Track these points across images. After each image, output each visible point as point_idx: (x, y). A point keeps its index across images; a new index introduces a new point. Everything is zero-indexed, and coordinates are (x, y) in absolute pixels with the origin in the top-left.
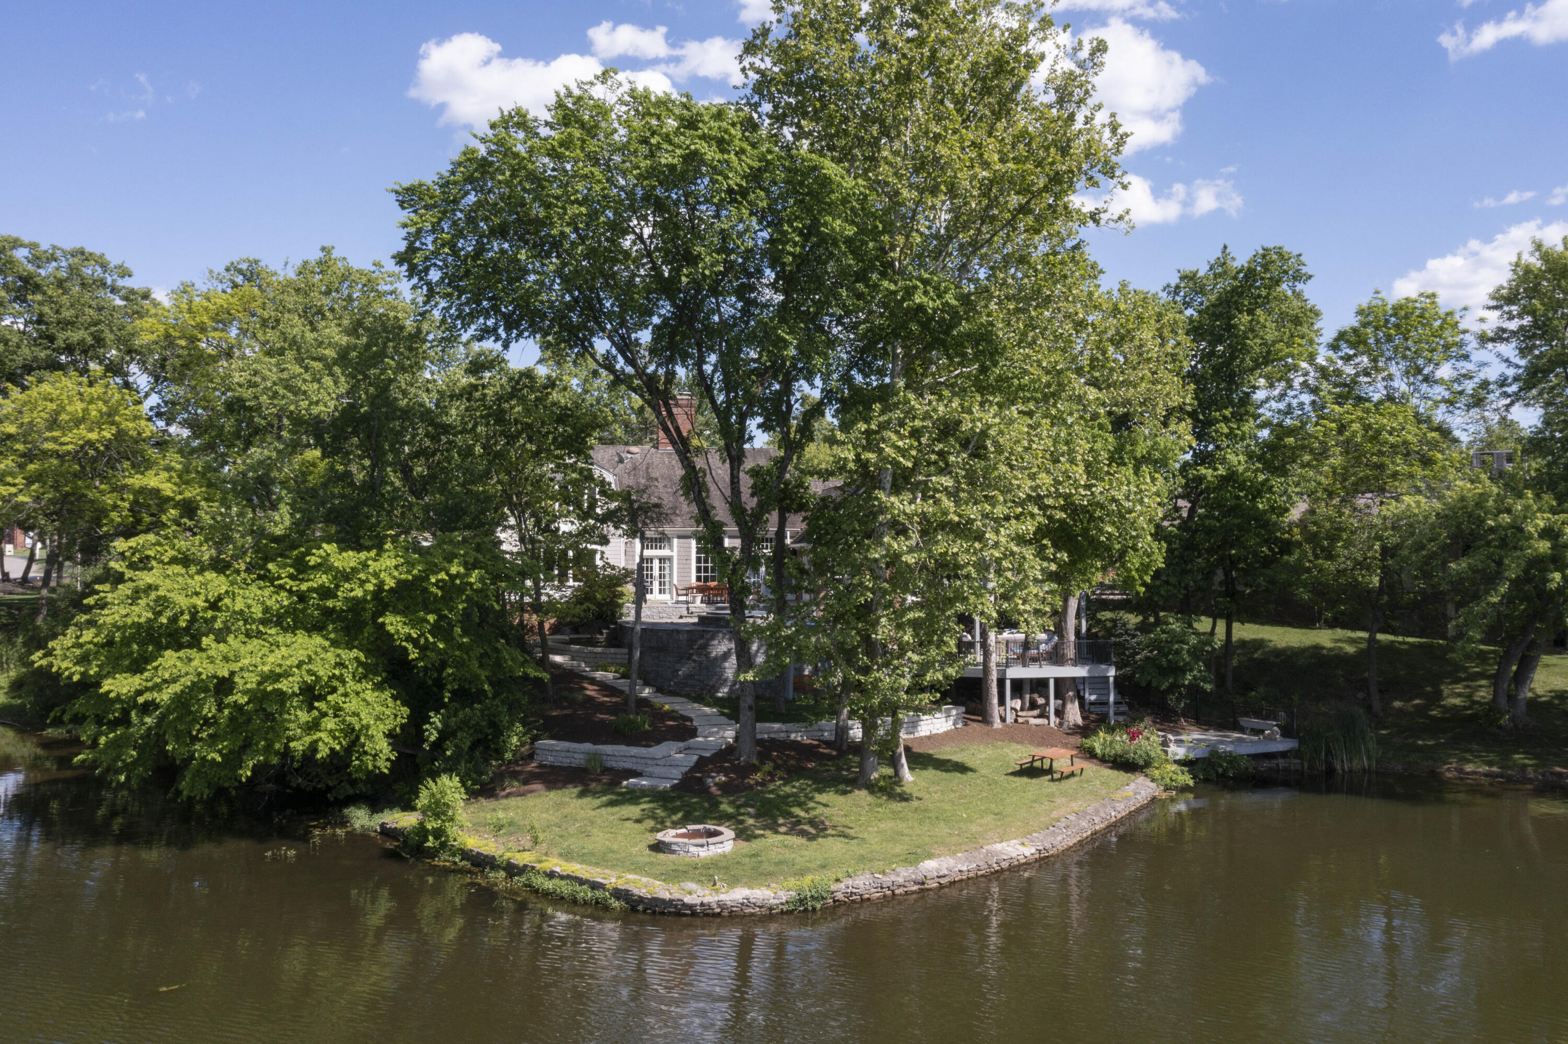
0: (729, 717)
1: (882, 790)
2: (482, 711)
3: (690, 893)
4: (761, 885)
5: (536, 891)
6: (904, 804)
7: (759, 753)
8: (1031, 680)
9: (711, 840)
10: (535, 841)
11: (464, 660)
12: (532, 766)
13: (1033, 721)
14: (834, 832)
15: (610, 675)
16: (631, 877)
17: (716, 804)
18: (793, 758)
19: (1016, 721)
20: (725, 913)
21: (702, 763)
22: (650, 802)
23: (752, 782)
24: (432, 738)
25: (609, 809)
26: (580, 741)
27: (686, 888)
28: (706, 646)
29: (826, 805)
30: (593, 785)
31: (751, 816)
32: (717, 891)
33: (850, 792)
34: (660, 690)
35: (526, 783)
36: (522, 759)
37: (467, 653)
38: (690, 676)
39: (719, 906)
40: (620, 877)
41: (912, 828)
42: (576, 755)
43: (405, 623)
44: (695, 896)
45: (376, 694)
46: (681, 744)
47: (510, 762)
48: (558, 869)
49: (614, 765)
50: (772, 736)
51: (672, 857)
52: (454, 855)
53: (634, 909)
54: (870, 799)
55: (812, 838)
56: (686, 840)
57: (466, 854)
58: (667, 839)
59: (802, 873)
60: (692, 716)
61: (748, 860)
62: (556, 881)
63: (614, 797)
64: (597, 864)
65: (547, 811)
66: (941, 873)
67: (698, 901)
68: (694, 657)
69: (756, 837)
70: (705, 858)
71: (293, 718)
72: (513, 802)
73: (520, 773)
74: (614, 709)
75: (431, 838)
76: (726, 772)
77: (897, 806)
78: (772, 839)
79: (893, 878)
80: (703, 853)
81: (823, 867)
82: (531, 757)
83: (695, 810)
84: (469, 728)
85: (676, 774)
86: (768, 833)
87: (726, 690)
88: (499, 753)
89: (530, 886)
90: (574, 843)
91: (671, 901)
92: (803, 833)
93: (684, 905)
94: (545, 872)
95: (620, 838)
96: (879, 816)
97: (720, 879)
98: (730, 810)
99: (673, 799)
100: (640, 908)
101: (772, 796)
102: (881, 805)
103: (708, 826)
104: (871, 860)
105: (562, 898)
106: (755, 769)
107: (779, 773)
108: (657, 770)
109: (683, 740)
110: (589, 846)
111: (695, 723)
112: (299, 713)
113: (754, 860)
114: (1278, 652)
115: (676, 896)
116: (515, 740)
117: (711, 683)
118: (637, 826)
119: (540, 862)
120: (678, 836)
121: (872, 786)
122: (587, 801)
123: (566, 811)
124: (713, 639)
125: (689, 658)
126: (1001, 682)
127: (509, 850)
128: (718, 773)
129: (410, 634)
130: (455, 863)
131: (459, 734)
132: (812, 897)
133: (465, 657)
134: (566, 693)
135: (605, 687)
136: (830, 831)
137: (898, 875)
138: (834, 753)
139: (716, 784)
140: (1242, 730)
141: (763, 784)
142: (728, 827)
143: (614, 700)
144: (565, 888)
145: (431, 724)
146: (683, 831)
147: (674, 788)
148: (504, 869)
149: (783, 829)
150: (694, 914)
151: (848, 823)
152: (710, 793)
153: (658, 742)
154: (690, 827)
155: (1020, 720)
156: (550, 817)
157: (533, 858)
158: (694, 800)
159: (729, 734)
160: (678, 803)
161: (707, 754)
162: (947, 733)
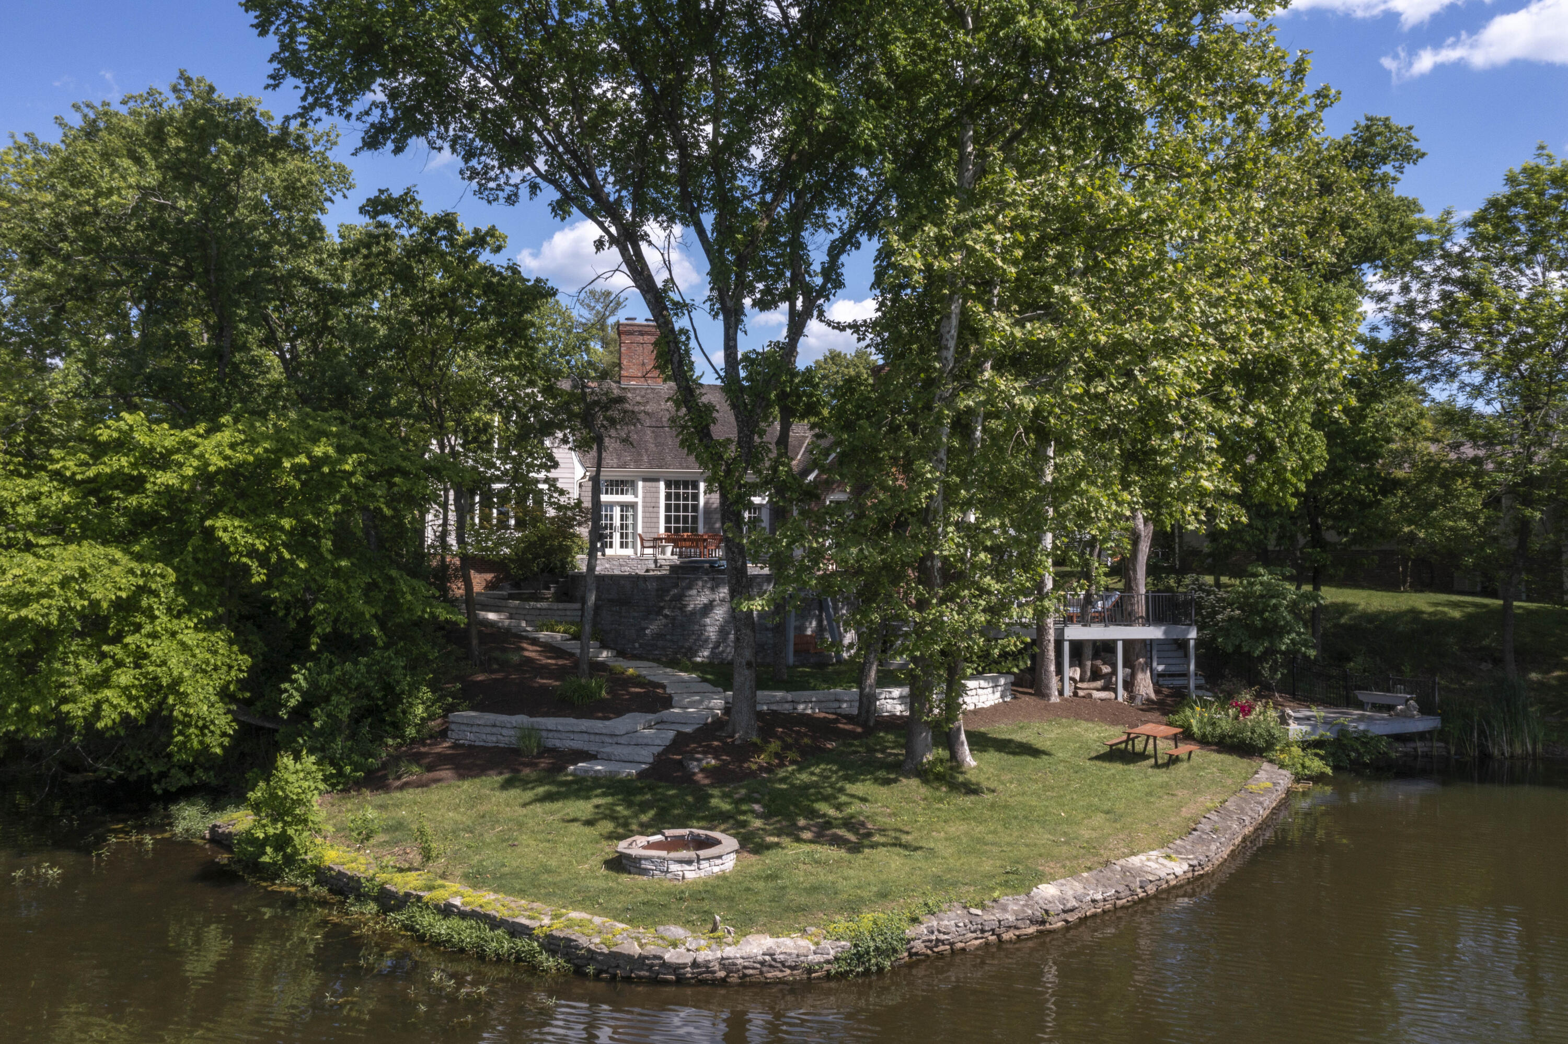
0: (714, 683)
1: (940, 778)
2: (368, 666)
3: (675, 945)
4: (791, 929)
5: (421, 938)
6: (973, 798)
7: (760, 729)
8: (1094, 642)
9: (703, 853)
10: (427, 855)
11: (339, 591)
12: (443, 747)
13: (1097, 695)
14: (882, 840)
15: (558, 636)
16: (575, 915)
17: (703, 798)
18: (806, 735)
19: (1075, 694)
20: (734, 979)
21: (680, 741)
22: (604, 795)
23: (754, 767)
24: (292, 703)
25: (548, 806)
26: (512, 713)
27: (667, 934)
28: (680, 597)
29: (864, 800)
30: (526, 771)
31: (758, 816)
32: (719, 941)
33: (895, 781)
34: (621, 653)
35: (430, 768)
36: (431, 737)
37: (346, 582)
38: (659, 636)
39: (723, 967)
40: (556, 917)
41: (995, 832)
42: (504, 732)
43: (247, 531)
44: (682, 950)
45: (201, 635)
46: (650, 716)
47: (413, 740)
48: (457, 901)
49: (558, 743)
50: (774, 707)
51: (642, 879)
52: (304, 876)
53: (579, 972)
54: (924, 790)
55: (855, 849)
56: (663, 853)
57: (322, 875)
58: (635, 852)
59: (853, 907)
60: (665, 682)
61: (761, 885)
62: (455, 922)
63: (554, 789)
64: (522, 893)
65: (456, 808)
66: (1069, 906)
67: (688, 960)
68: (667, 612)
69: (769, 847)
70: (695, 882)
71: (71, 669)
72: (409, 795)
73: (426, 755)
74: (559, 673)
75: (269, 850)
76: (716, 754)
77: (967, 801)
78: (792, 850)
79: (999, 915)
80: (691, 873)
81: (883, 895)
82: (443, 734)
83: (674, 806)
84: (350, 690)
85: (647, 756)
86: (785, 840)
87: (706, 653)
88: (397, 728)
89: (412, 929)
90: (489, 858)
91: (642, 958)
92: (837, 841)
93: (665, 965)
94: (436, 906)
95: (561, 850)
96: (943, 815)
97: (724, 920)
98: (726, 807)
99: (641, 791)
100: (591, 969)
101: (784, 786)
102: (941, 800)
103: (696, 831)
104: (954, 884)
105: (462, 950)
106: (757, 749)
107: (791, 755)
108: (618, 751)
109: (654, 711)
110: (512, 861)
111: (668, 691)
112: (83, 662)
113: (771, 884)
114: (1371, 618)
115: (651, 950)
116: (420, 710)
117: (687, 645)
118: (587, 830)
119: (431, 888)
120: (650, 846)
121: (926, 771)
122: (513, 793)
123: (483, 808)
124: (690, 587)
125: (659, 611)
126: (1059, 644)
127: (383, 868)
128: (705, 753)
129: (253, 545)
130: (305, 888)
131: (335, 699)
132: (877, 949)
133: (343, 586)
134: (497, 654)
135: (550, 649)
136: (876, 838)
137: (1004, 909)
138: (859, 730)
139: (702, 770)
140: (1360, 705)
141: (769, 769)
142: (723, 831)
143: (560, 662)
144: (466, 933)
145: (293, 682)
146: (658, 838)
147: (641, 775)
148: (376, 899)
149: (807, 835)
150: (681, 981)
151: (900, 826)
152: (696, 782)
153: (619, 713)
154: (668, 832)
155: (1081, 693)
156: (458, 817)
157: (419, 883)
158: (671, 792)
159: (717, 703)
160: (648, 797)
161: (688, 730)
162: (995, 708)
